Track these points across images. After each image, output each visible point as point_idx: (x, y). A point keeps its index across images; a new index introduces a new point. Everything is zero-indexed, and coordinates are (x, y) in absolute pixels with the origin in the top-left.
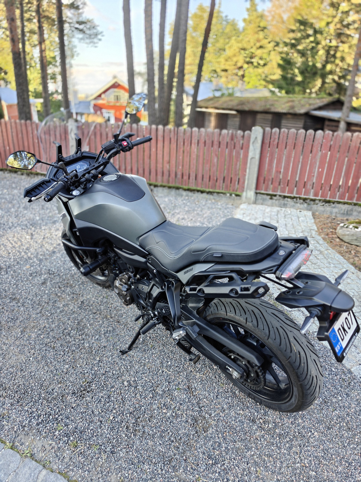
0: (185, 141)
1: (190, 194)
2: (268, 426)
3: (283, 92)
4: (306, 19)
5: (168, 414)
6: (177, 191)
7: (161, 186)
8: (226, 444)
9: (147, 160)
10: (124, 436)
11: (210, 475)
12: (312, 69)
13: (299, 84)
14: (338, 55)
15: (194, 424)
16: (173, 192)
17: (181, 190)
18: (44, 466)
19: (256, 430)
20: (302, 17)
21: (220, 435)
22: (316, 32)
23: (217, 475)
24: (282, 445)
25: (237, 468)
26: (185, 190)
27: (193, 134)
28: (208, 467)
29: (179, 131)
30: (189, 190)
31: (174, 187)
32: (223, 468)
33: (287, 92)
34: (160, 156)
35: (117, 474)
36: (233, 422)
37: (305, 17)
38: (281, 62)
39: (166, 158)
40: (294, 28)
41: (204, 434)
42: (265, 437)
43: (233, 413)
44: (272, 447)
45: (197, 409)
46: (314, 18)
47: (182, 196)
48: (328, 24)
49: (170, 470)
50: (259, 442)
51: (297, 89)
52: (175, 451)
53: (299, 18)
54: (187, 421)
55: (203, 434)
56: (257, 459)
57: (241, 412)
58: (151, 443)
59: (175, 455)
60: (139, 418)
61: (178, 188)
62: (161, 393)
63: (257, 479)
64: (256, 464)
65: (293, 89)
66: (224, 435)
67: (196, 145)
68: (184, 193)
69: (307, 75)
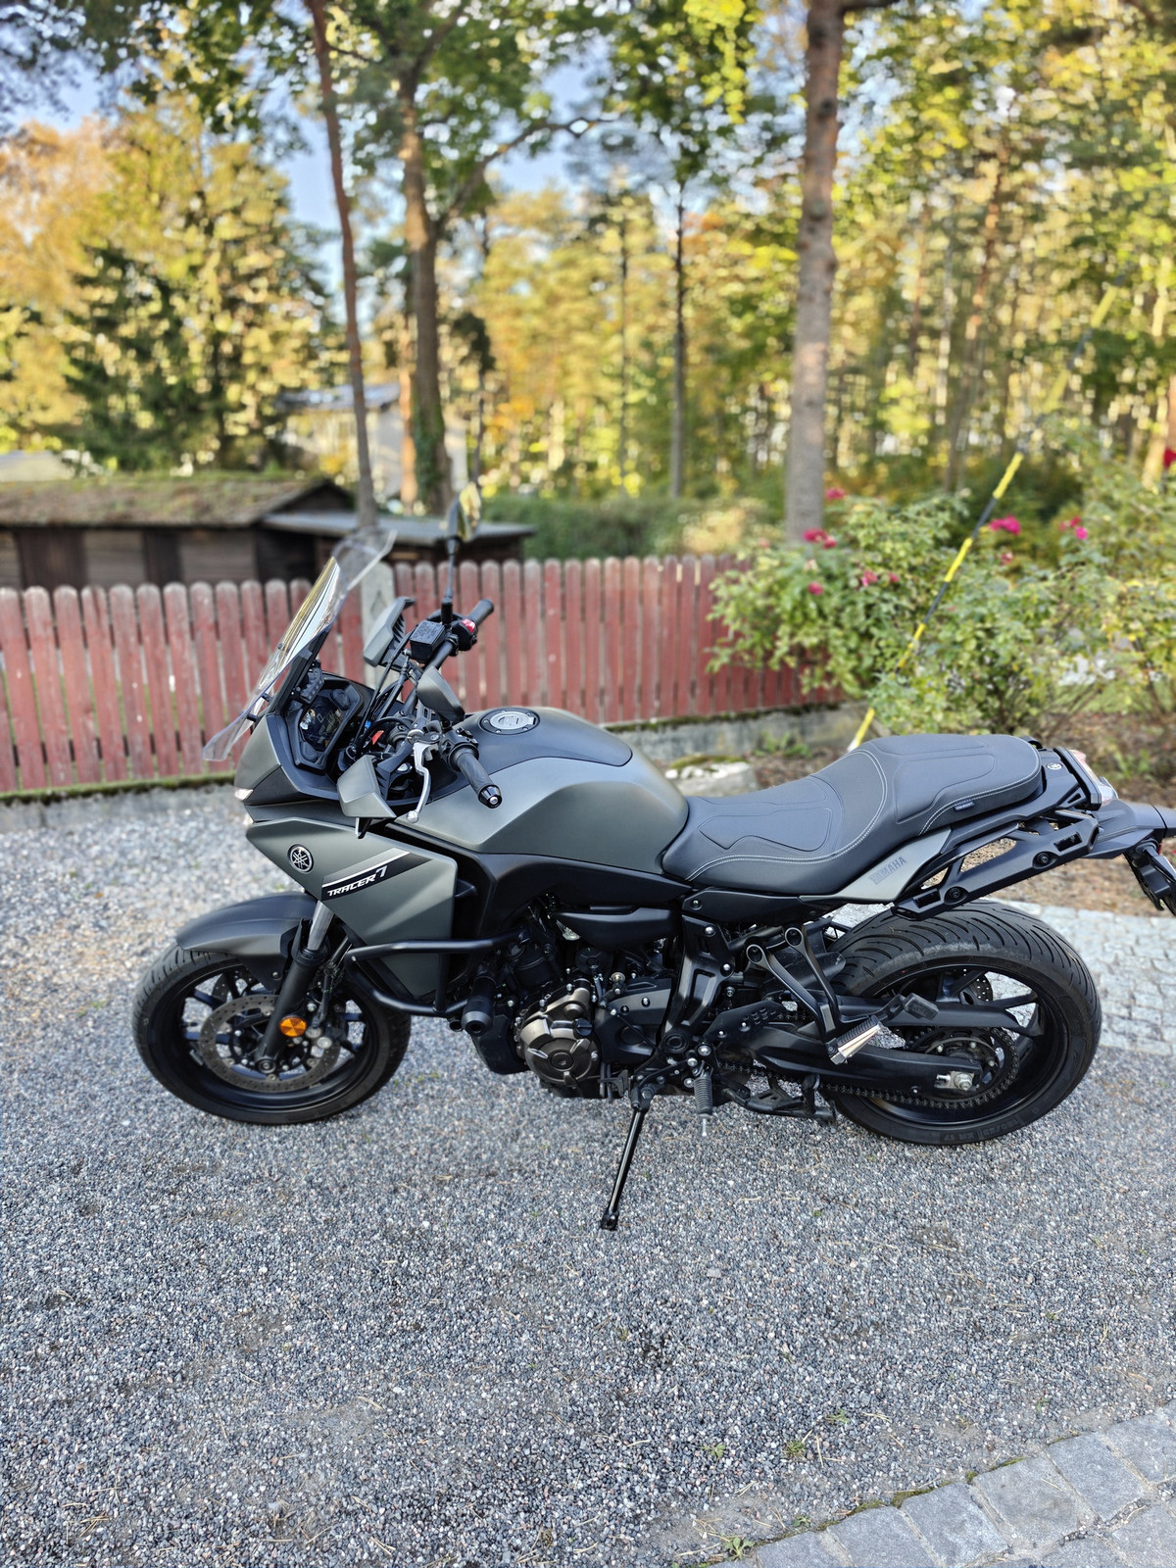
0: (144, 628)
1: (193, 796)
3: (112, 463)
4: (121, 251)
6: (144, 797)
7: (73, 795)
12: (182, 398)
13: (149, 437)
14: (248, 358)
16: (129, 803)
17: (155, 791)
20: (109, 243)
22: (165, 289)
26: (172, 788)
27: (170, 604)
29: (113, 600)
30: (186, 785)
33: (125, 465)
37: (117, 244)
38: (75, 373)
40: (90, 271)
46: (144, 247)
47: (164, 809)
48: (194, 270)
51: (155, 454)
53: (101, 244)
61: (142, 789)
65: (143, 455)
67: (187, 637)
68: (172, 799)
69: (170, 412)
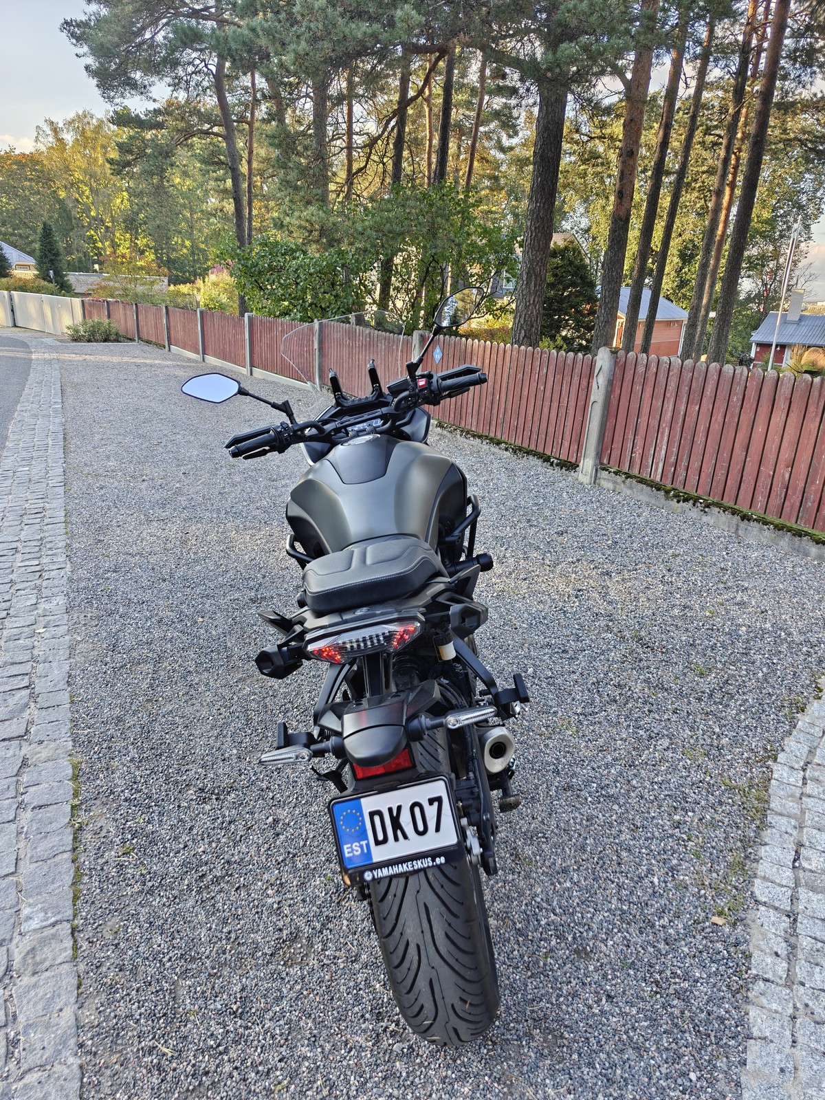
2: (393, 1045)
5: (270, 901)
6: (797, 540)
7: (759, 520)
8: (291, 1006)
9: (739, 452)
10: (186, 882)
11: (212, 1023)
15: (284, 941)
17: (805, 539)
18: (74, 849)
19: (364, 1031)
21: (298, 987)
23: (221, 1031)
24: (375, 1090)
25: (259, 1050)
28: (225, 1011)
31: (790, 530)
32: (241, 1030)
34: (772, 446)
35: (122, 920)
36: (343, 988)
39: (786, 455)
41: (280, 967)
42: (363, 1054)
43: (360, 977)
44: (352, 1078)
45: (318, 925)
47: (806, 553)
49: (178, 970)
50: (343, 1051)
52: (213, 953)
54: (281, 930)
55: (279, 964)
56: (304, 1069)
57: (378, 986)
58: (202, 917)
59: (207, 957)
60: (231, 875)
62: (300, 865)
63: (264, 1093)
64: (293, 1075)
66: (305, 993)
68: (814, 549)
